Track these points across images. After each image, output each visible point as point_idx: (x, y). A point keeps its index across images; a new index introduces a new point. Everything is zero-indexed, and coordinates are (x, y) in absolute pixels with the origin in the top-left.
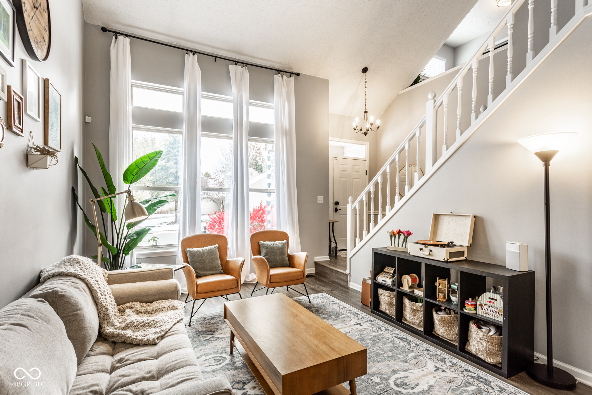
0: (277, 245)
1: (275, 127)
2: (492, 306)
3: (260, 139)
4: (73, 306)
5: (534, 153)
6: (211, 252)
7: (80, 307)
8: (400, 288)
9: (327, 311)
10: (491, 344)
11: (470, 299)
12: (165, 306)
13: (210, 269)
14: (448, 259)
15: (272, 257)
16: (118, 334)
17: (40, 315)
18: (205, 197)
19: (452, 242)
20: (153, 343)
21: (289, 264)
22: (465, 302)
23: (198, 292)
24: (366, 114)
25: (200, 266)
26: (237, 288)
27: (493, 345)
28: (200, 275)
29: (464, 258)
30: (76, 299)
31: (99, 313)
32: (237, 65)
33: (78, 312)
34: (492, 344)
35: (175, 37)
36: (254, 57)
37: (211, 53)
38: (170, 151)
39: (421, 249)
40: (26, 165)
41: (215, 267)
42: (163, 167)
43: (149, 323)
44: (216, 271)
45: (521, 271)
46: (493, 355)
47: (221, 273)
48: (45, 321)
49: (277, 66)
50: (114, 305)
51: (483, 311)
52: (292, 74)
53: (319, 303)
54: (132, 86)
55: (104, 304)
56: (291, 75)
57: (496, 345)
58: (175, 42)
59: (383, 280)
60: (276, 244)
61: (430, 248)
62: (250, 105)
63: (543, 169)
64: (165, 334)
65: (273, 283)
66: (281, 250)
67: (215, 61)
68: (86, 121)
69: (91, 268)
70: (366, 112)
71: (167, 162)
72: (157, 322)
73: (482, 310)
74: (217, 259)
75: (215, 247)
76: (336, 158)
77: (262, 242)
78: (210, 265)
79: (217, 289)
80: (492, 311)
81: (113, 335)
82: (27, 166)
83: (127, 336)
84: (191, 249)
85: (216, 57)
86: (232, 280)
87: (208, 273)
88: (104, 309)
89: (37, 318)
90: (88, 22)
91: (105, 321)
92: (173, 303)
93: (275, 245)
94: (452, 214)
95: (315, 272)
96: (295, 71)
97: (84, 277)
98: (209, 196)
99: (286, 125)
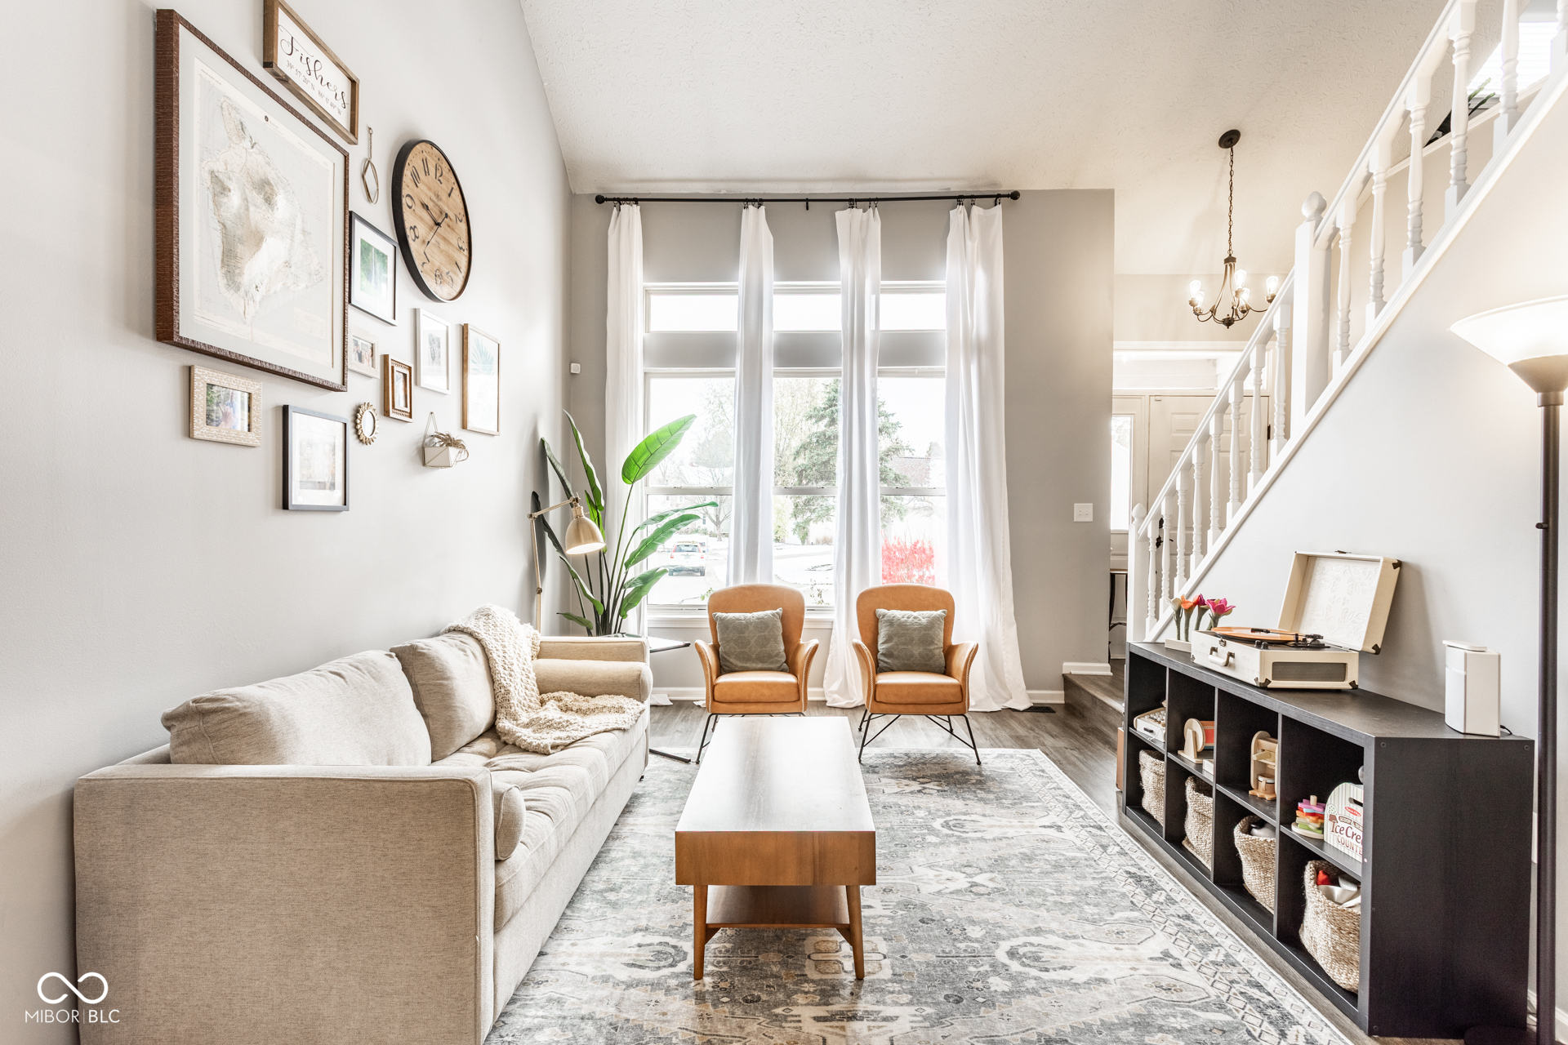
0: (916, 620)
1: (945, 338)
2: (1355, 823)
3: (915, 369)
4: (437, 671)
5: (1512, 366)
6: (762, 624)
7: (449, 675)
8: (1176, 754)
9: (1004, 788)
10: (1336, 928)
11: (1313, 798)
12: (608, 706)
13: (757, 659)
14: (1268, 681)
15: (901, 647)
16: (509, 731)
17: (372, 669)
18: (917, 506)
19: (1315, 637)
20: (545, 752)
21: (945, 667)
22: (1300, 805)
23: (716, 698)
24: (1230, 265)
25: (738, 650)
26: (799, 703)
27: (1343, 932)
28: (737, 669)
29: (1344, 685)
30: (445, 663)
31: (495, 697)
32: (853, 207)
33: (445, 682)
34: (1340, 929)
35: (722, 181)
36: (896, 180)
37: (798, 194)
38: (834, 400)
39: (1214, 650)
40: (421, 464)
41: (770, 656)
42: (819, 437)
43: (559, 723)
44: (771, 663)
45: (1467, 732)
46: (1348, 964)
47: (783, 671)
48: (374, 678)
49: (956, 188)
50: (533, 690)
51: (1337, 834)
52: (997, 197)
53: (999, 768)
54: (647, 292)
55: (504, 682)
56: (996, 201)
57: (1351, 935)
58: (723, 190)
59: (1145, 729)
60: (915, 618)
61: (1232, 646)
62: (881, 292)
63: (1539, 413)
64: (573, 743)
65: (883, 705)
66: (923, 632)
67: (807, 209)
68: (572, 371)
69: (504, 625)
70: (1230, 260)
71: (830, 425)
72: (571, 724)
73: (1334, 833)
74: (776, 640)
75: (773, 615)
76: (1158, 398)
77: (881, 611)
78: (759, 650)
79: (753, 698)
80: (1355, 837)
81: (508, 733)
82: (424, 464)
83: (517, 735)
84: (724, 615)
85: (807, 200)
86: (788, 685)
87: (754, 665)
88: (503, 690)
89: (365, 672)
90: (577, 193)
91: (503, 710)
92: (622, 701)
93: (911, 619)
94: (1342, 555)
95: (1063, 702)
96: (1007, 188)
97: (483, 635)
98: (927, 503)
99: (980, 325)
